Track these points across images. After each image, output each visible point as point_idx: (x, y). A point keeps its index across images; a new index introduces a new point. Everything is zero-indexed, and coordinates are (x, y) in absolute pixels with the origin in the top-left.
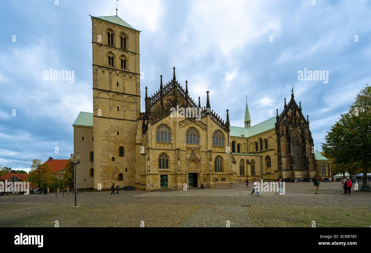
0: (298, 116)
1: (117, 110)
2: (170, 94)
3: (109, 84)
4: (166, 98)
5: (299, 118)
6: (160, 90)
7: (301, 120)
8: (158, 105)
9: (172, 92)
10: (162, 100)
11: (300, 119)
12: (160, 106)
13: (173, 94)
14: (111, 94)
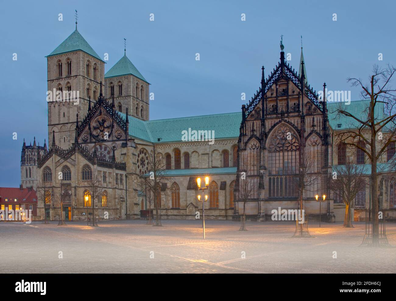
0: (293, 92)
1: (64, 141)
2: (97, 115)
3: (58, 117)
4: (94, 120)
5: (297, 96)
6: (88, 113)
7: (301, 99)
8: (86, 131)
9: (99, 111)
10: (90, 125)
11: (299, 98)
12: (88, 131)
13: (99, 114)
14: (60, 126)
